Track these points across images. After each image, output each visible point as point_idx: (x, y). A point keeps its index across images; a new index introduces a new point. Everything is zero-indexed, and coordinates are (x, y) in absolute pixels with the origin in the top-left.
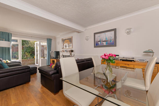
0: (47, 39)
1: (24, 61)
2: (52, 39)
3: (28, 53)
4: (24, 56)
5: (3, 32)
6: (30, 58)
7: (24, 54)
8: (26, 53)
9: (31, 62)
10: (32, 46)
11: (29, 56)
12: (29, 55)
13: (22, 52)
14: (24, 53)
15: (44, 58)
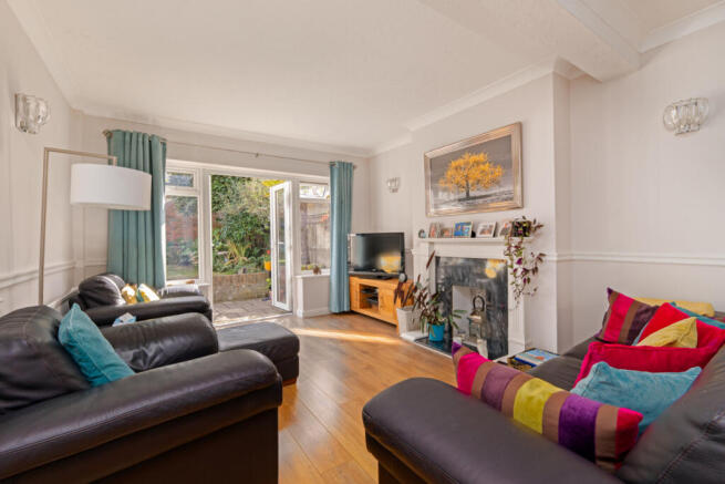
0: (332, 165)
1: (220, 284)
2: (354, 167)
3: (235, 242)
4: (223, 257)
5: (124, 133)
6: (247, 267)
7: (220, 250)
8: (229, 244)
9: (249, 291)
10: (255, 211)
11: (241, 258)
12: (240, 252)
13: (214, 238)
14: (220, 243)
15: (317, 270)
